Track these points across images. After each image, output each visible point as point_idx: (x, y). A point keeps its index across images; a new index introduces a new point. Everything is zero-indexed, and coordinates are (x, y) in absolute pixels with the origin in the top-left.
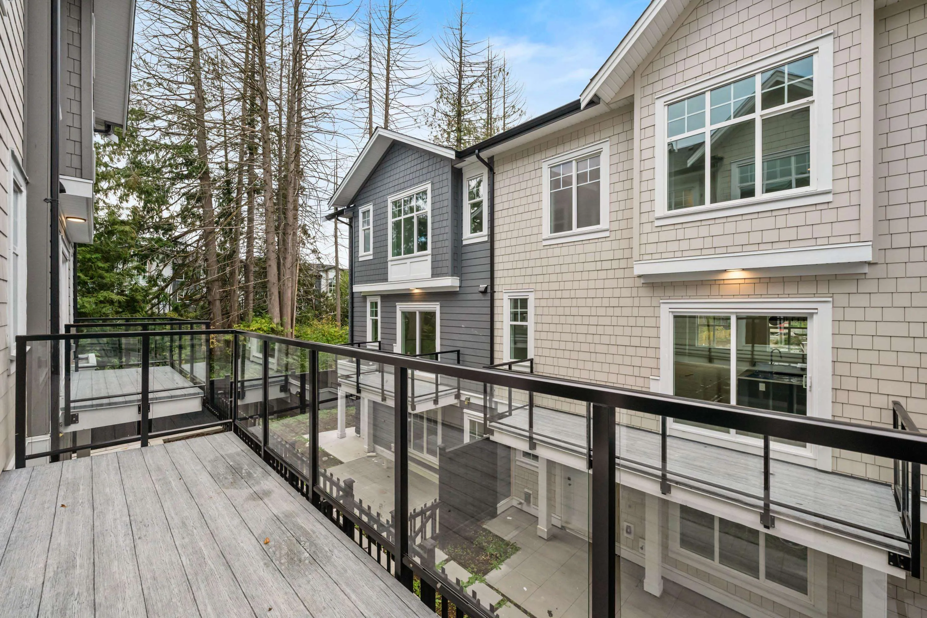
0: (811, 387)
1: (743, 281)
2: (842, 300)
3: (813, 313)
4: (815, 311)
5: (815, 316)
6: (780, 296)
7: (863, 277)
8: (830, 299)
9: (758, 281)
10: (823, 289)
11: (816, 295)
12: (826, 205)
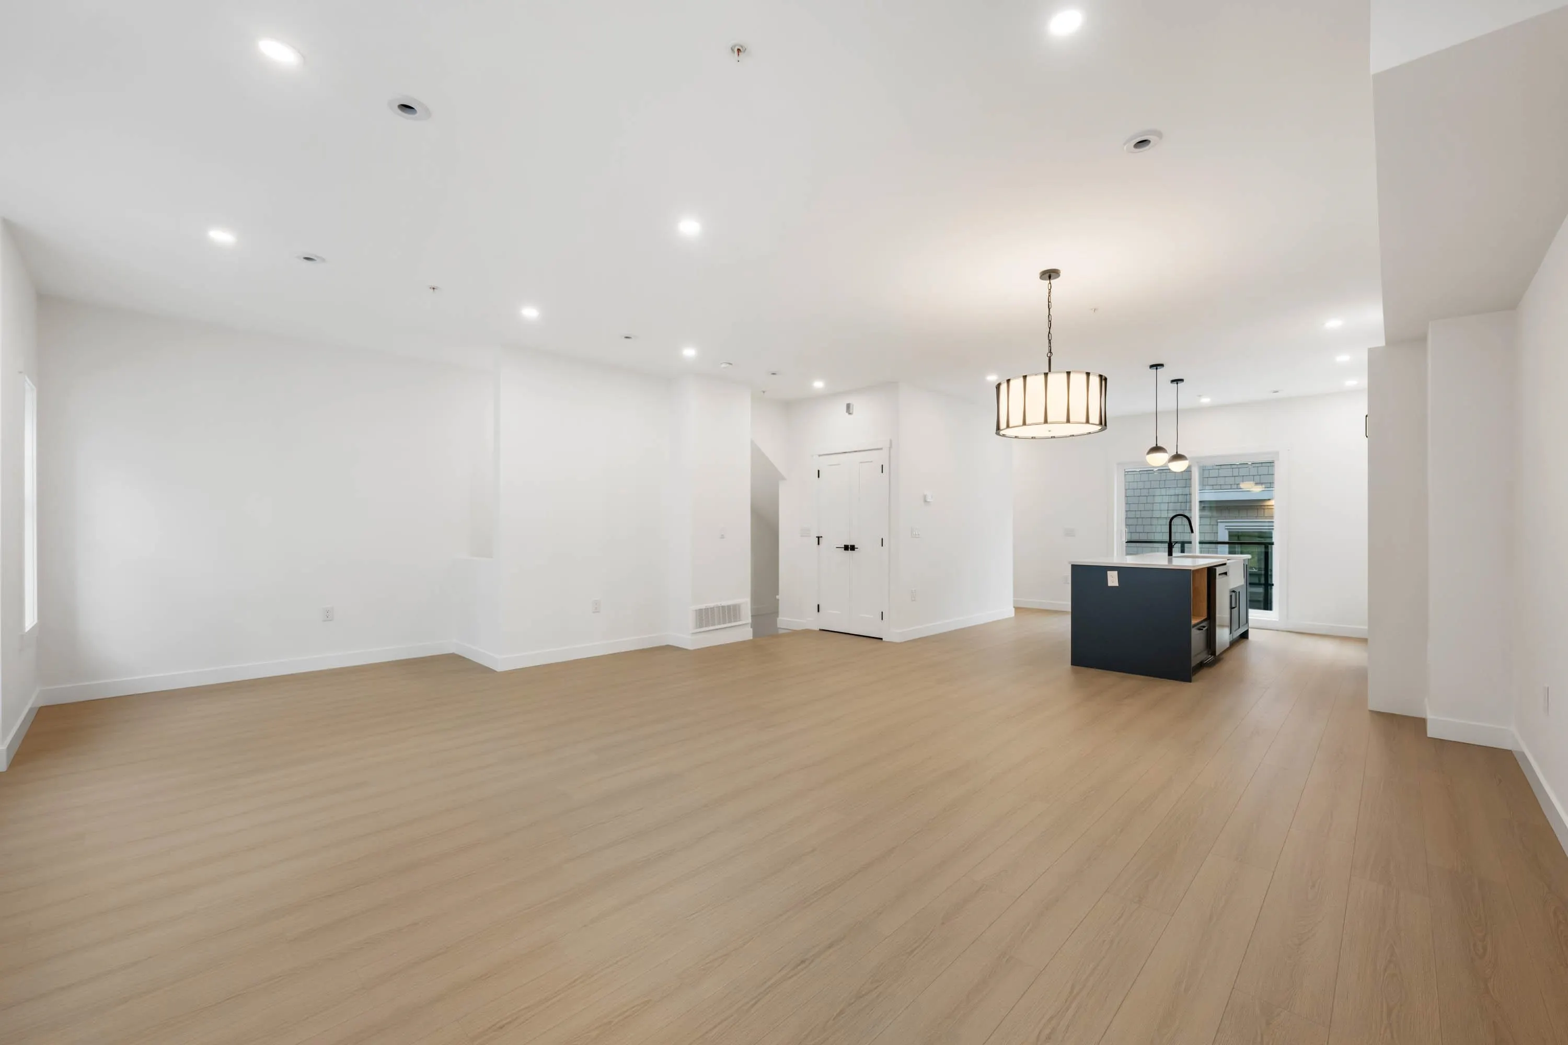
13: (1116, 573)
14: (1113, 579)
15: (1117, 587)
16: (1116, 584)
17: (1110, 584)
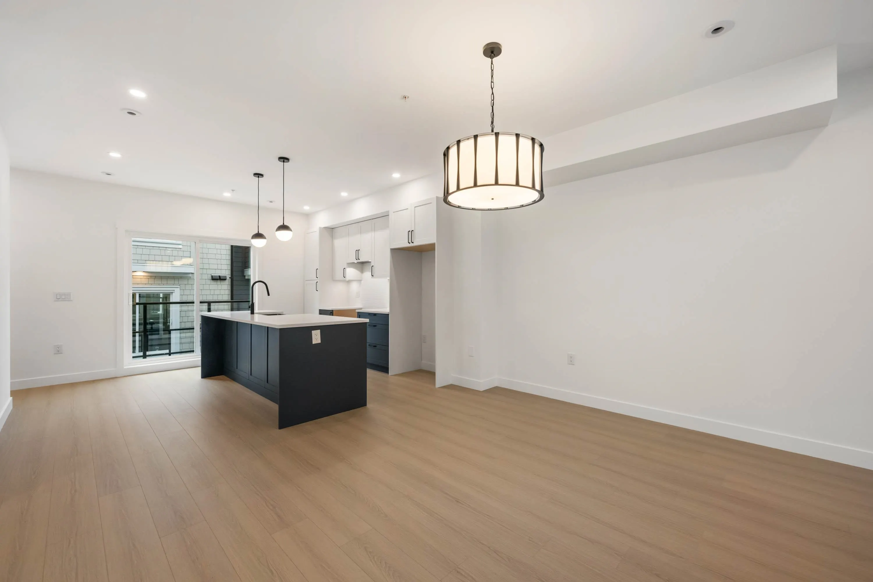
0: (172, 323)
1: (143, 277)
2: (183, 287)
3: (173, 292)
4: (174, 291)
5: (173, 293)
6: (160, 285)
7: (189, 278)
8: (179, 286)
9: (150, 277)
10: (176, 282)
11: (174, 285)
12: (165, 248)
13: (319, 331)
14: (316, 338)
15: (320, 343)
16: (319, 341)
17: (314, 342)
